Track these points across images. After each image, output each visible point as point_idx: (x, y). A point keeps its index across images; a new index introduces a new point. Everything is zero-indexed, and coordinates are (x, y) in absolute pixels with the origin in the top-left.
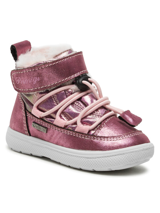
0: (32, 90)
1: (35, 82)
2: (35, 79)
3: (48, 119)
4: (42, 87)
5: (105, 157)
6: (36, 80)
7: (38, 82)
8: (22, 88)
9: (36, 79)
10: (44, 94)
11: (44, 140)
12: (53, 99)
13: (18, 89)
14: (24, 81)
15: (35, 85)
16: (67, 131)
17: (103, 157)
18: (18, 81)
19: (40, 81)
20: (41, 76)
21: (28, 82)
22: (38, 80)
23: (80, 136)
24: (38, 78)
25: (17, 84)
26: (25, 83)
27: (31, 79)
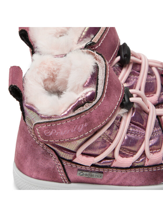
2: (81, 126)
7: (85, 128)
8: (55, 139)
13: (47, 141)
14: (62, 132)
19: (87, 126)
20: (90, 120)
21: (70, 131)
22: (85, 125)
24: (85, 124)
25: (46, 136)
26: (64, 133)
27: (75, 128)
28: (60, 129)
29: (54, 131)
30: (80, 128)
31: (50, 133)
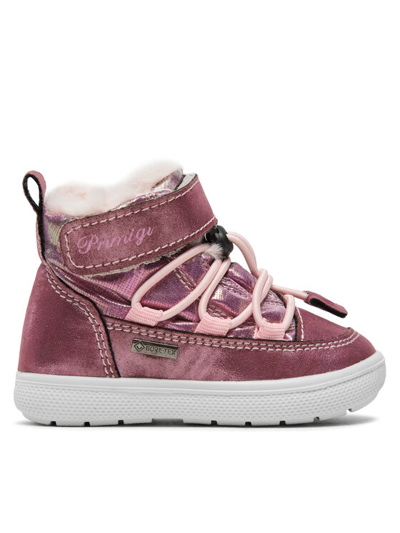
0: (130, 259)
1: (141, 239)
2: (141, 232)
3: (179, 324)
4: (156, 250)
5: (344, 382)
6: (142, 235)
7: (147, 239)
8: (95, 261)
9: (143, 232)
10: (158, 268)
11: (167, 378)
12: (179, 276)
13: (82, 267)
14: (108, 241)
15: (140, 246)
16: (235, 343)
17: (340, 384)
18: (86, 247)
19: (152, 236)
20: (157, 224)
21: (122, 241)
22: (148, 234)
23: (271, 347)
24: (147, 229)
25: (80, 255)
26: (111, 246)
27: (131, 235)
28: (104, 235)
29: (95, 240)
30: (139, 237)
31: (88, 244)
